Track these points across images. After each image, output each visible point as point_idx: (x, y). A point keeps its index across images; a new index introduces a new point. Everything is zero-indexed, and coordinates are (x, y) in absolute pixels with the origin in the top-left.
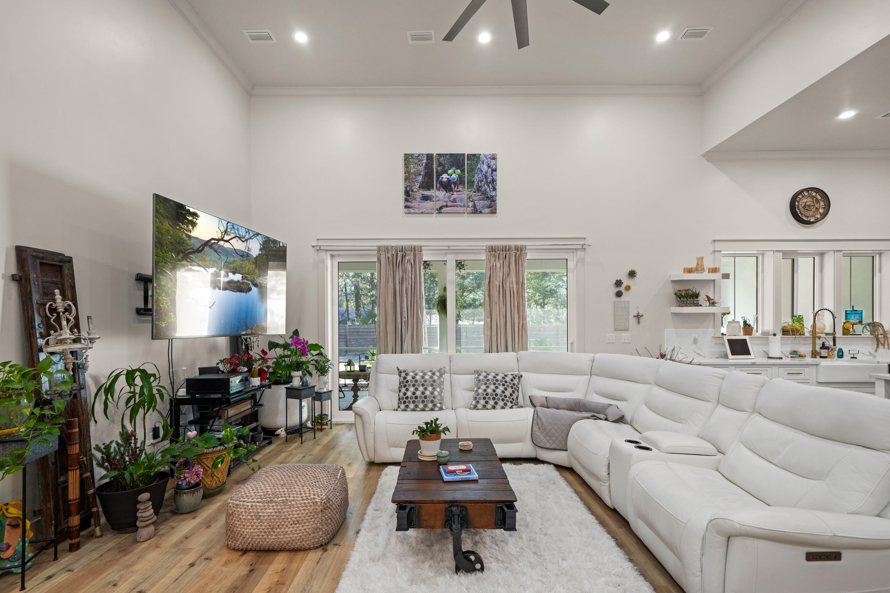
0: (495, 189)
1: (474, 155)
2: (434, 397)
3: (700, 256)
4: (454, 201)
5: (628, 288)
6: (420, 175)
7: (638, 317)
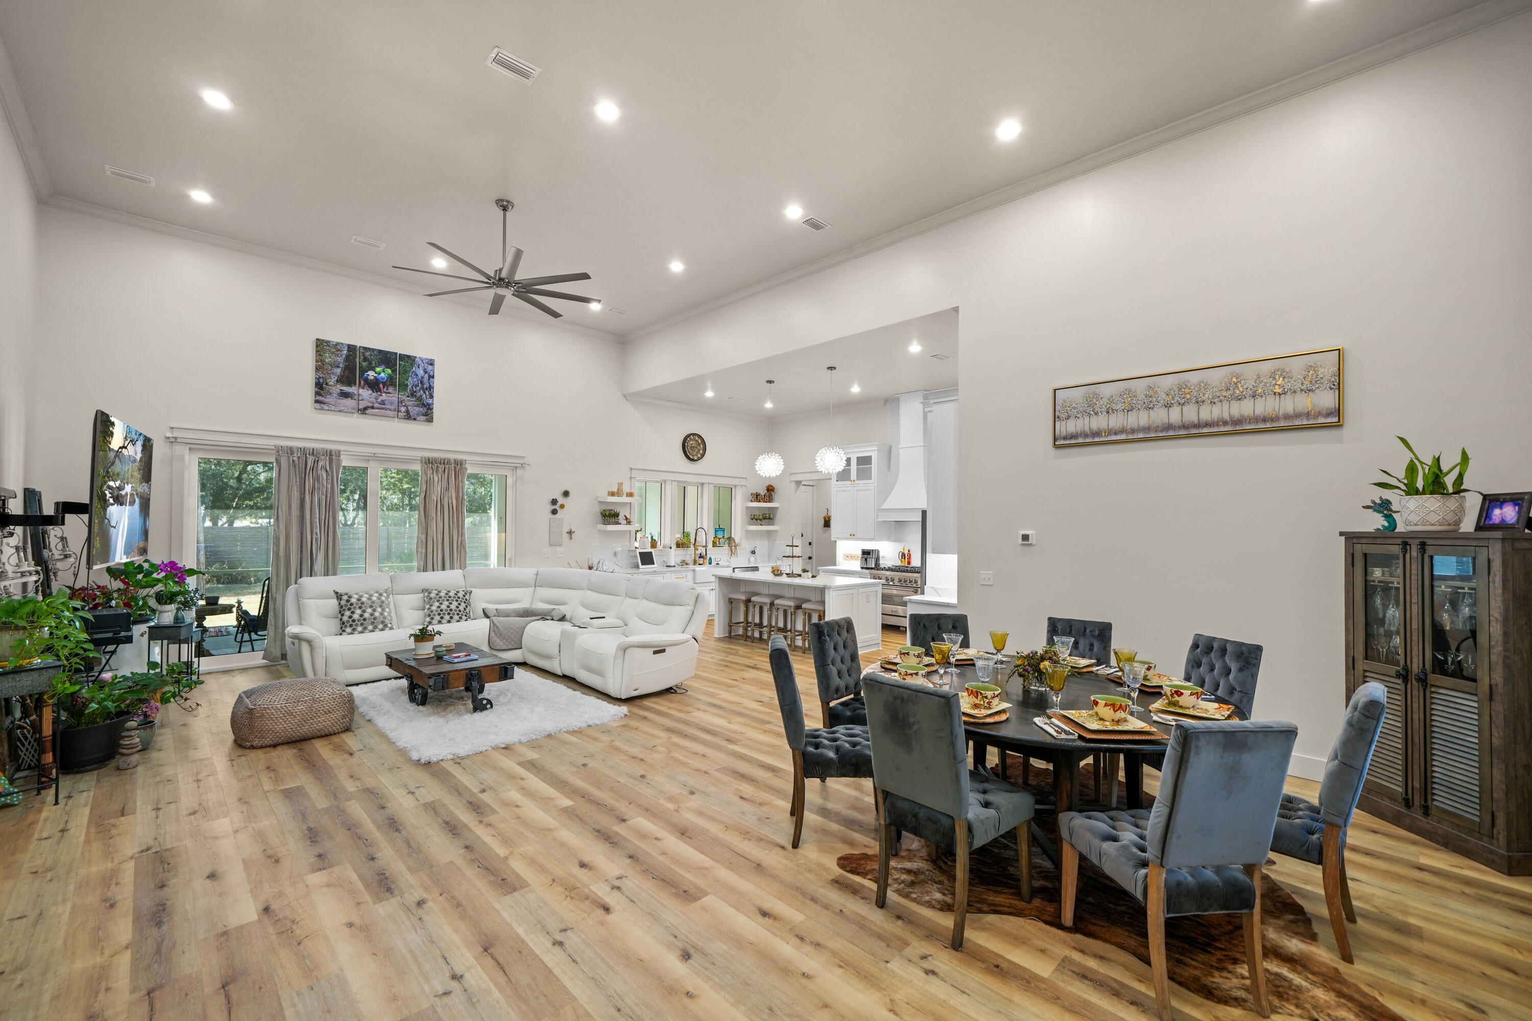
0: (432, 397)
1: (409, 357)
2: (385, 618)
3: (620, 481)
4: (383, 403)
5: (562, 506)
6: (338, 367)
7: (570, 533)
